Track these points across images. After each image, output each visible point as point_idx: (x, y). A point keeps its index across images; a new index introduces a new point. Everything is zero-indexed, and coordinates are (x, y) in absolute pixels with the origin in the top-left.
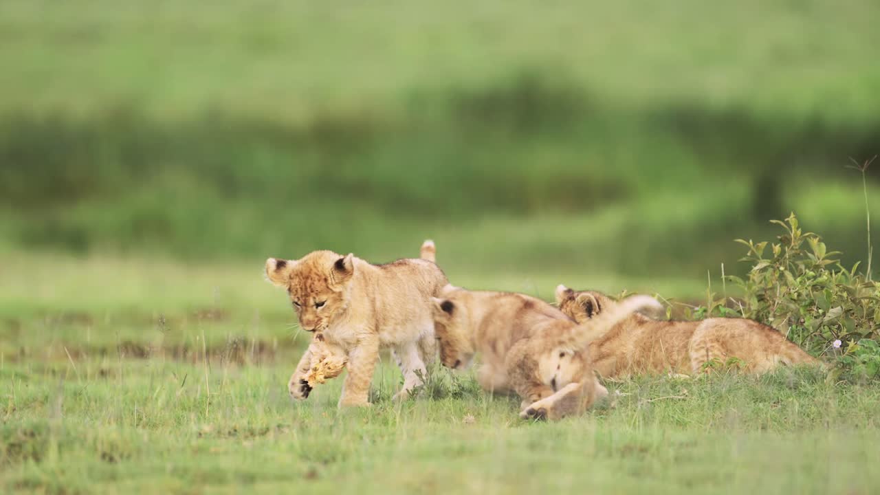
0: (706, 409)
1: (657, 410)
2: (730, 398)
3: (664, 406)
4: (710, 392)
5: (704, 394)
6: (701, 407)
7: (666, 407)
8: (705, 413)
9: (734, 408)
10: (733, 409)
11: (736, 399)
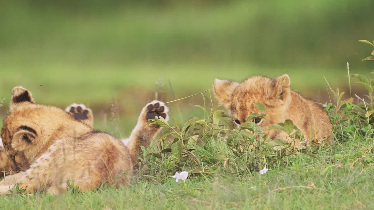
0: (332, 202)
1: (286, 202)
2: (356, 191)
3: (292, 199)
4: (336, 185)
5: (330, 187)
6: (328, 200)
7: (294, 200)
8: (332, 206)
9: (359, 200)
10: (358, 202)
11: (361, 191)
